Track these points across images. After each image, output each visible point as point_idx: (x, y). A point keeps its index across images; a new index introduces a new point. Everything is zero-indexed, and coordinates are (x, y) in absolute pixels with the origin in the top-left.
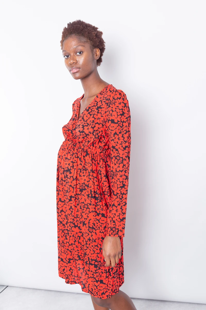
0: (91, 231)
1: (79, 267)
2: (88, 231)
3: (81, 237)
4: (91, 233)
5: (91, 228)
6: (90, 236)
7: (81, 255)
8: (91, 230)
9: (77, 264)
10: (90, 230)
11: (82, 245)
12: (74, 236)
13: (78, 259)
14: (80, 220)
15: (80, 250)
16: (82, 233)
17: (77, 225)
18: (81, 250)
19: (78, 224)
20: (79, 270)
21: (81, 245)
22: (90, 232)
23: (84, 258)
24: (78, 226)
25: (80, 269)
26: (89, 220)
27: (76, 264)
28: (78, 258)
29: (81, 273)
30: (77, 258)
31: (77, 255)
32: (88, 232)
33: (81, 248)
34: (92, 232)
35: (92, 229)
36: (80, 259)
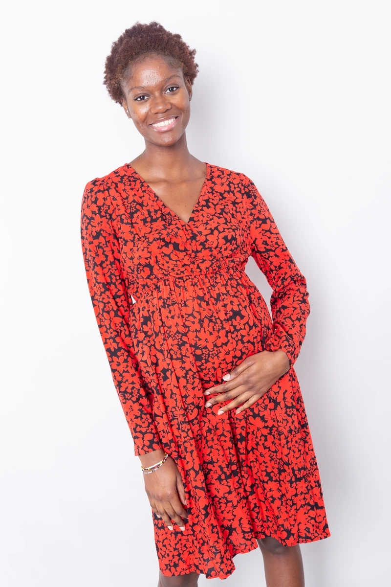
0: (291, 414)
1: (272, 497)
2: (286, 415)
3: (269, 436)
4: (291, 416)
5: (289, 408)
6: (290, 424)
7: (272, 472)
8: (290, 411)
9: (266, 491)
10: (288, 413)
11: (272, 452)
12: (255, 433)
13: (268, 481)
14: (263, 403)
15: (269, 462)
16: (269, 429)
17: (259, 414)
18: (271, 460)
19: (259, 411)
20: (273, 502)
21: (270, 452)
22: (289, 415)
23: (279, 477)
24: (261, 415)
25: (274, 499)
26: (284, 393)
27: (264, 490)
28: (268, 478)
29: (278, 508)
30: (266, 479)
31: (265, 471)
32: (285, 417)
33: (271, 457)
34: (293, 414)
35: (291, 409)
36: (271, 479)
